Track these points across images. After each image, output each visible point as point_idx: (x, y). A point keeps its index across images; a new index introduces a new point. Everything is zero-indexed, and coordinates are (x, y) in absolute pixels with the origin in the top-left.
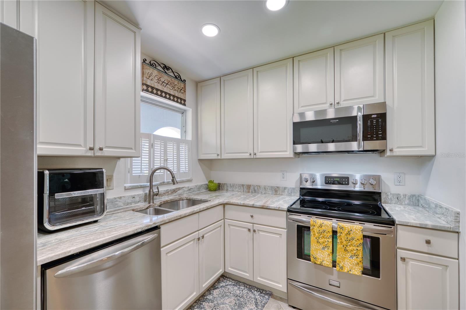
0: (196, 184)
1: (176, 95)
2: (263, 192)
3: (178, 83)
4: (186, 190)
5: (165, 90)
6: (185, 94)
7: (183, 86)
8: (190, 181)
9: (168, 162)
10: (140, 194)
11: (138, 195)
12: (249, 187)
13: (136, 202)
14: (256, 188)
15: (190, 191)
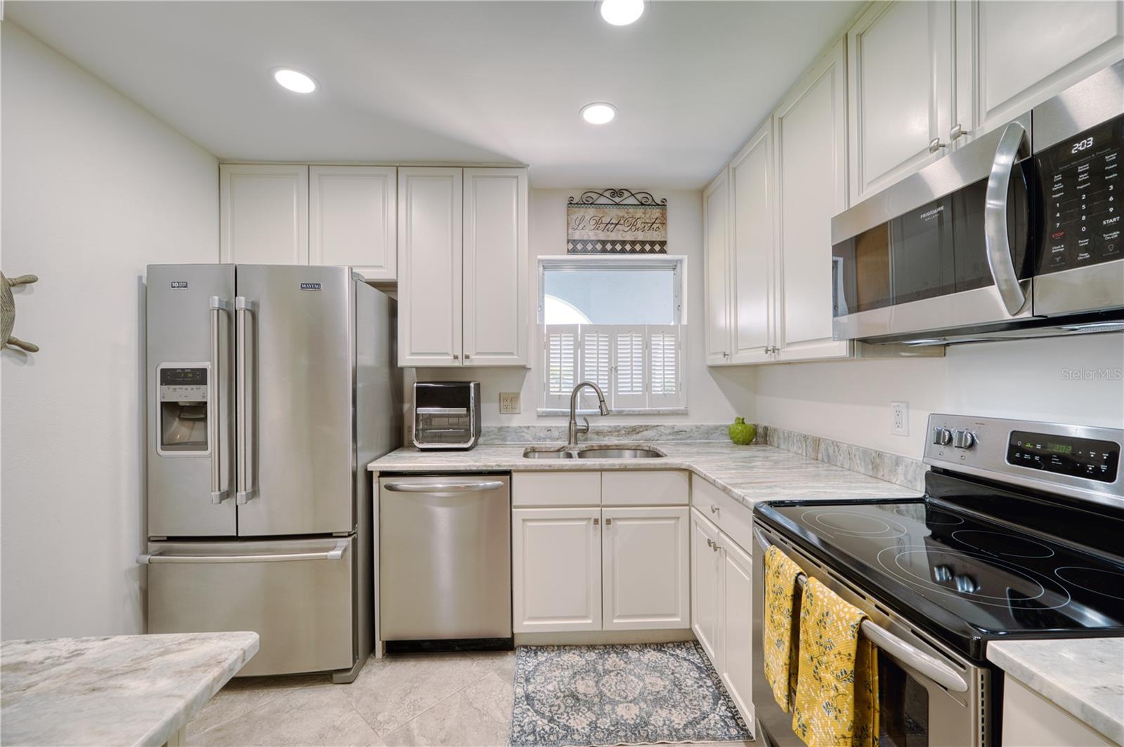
0: (699, 424)
1: (640, 238)
2: (847, 466)
3: (644, 213)
4: (667, 432)
5: (613, 236)
6: (665, 230)
7: (658, 215)
8: (684, 414)
9: (619, 372)
10: (561, 427)
11: (557, 427)
12: (817, 442)
13: (553, 439)
14: (831, 451)
15: (679, 437)
